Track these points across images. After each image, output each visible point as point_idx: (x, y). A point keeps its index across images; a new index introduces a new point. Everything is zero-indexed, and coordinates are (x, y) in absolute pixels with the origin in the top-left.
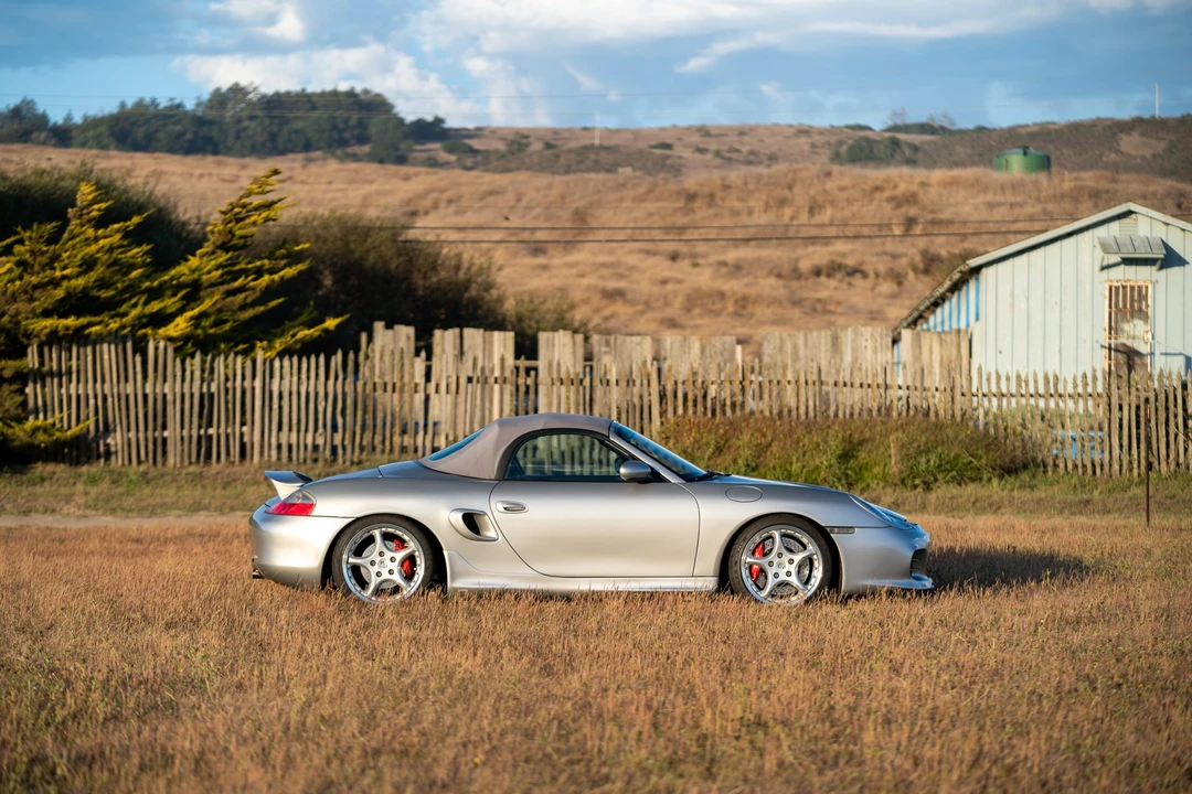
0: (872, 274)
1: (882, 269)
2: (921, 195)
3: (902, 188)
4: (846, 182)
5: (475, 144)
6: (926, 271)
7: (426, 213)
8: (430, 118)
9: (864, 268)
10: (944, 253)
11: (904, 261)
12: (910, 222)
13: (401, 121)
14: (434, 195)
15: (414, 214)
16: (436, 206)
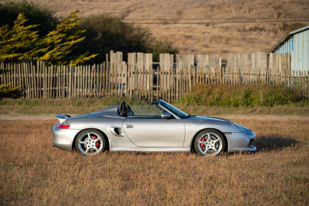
0: (267, 30)
1: (270, 29)
2: (283, 6)
3: (277, 4)
6: (284, 29)
7: (133, 11)
9: (265, 28)
10: (289, 23)
11: (277, 26)
12: (280, 14)
14: (135, 6)
15: (129, 12)
16: (136, 9)
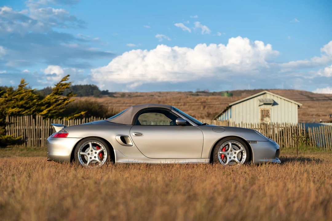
0: (197, 117)
1: (199, 116)
2: (207, 101)
3: (203, 100)
4: (191, 99)
5: (115, 95)
8: (105, 90)
10: (212, 113)
11: (203, 114)
12: (204, 107)
13: (100, 91)
